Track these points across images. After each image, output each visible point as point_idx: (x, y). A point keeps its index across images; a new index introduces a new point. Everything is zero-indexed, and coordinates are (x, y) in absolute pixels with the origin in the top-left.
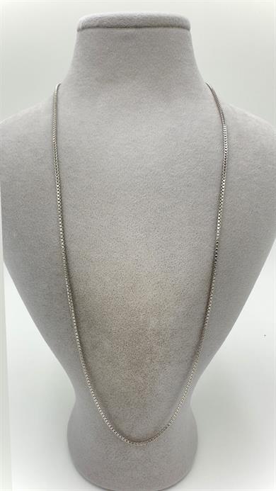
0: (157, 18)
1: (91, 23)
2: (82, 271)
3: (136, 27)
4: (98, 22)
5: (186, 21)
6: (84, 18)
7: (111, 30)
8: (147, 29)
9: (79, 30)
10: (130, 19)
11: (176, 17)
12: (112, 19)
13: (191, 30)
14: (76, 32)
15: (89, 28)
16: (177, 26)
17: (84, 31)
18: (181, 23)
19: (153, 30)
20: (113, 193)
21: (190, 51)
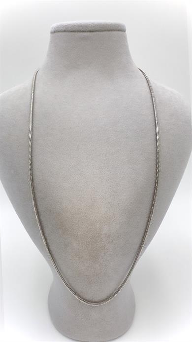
0: (104, 25)
1: (60, 29)
2: (58, 195)
3: (90, 31)
4: (64, 28)
5: (123, 26)
6: (55, 25)
7: (73, 33)
8: (98, 33)
9: (51, 33)
10: (86, 26)
11: (117, 24)
12: (74, 26)
13: (126, 32)
14: (50, 34)
15: (59, 32)
16: (117, 29)
17: (55, 34)
18: (120, 28)
19: (101, 33)
20: (78, 144)
21: (126, 46)
